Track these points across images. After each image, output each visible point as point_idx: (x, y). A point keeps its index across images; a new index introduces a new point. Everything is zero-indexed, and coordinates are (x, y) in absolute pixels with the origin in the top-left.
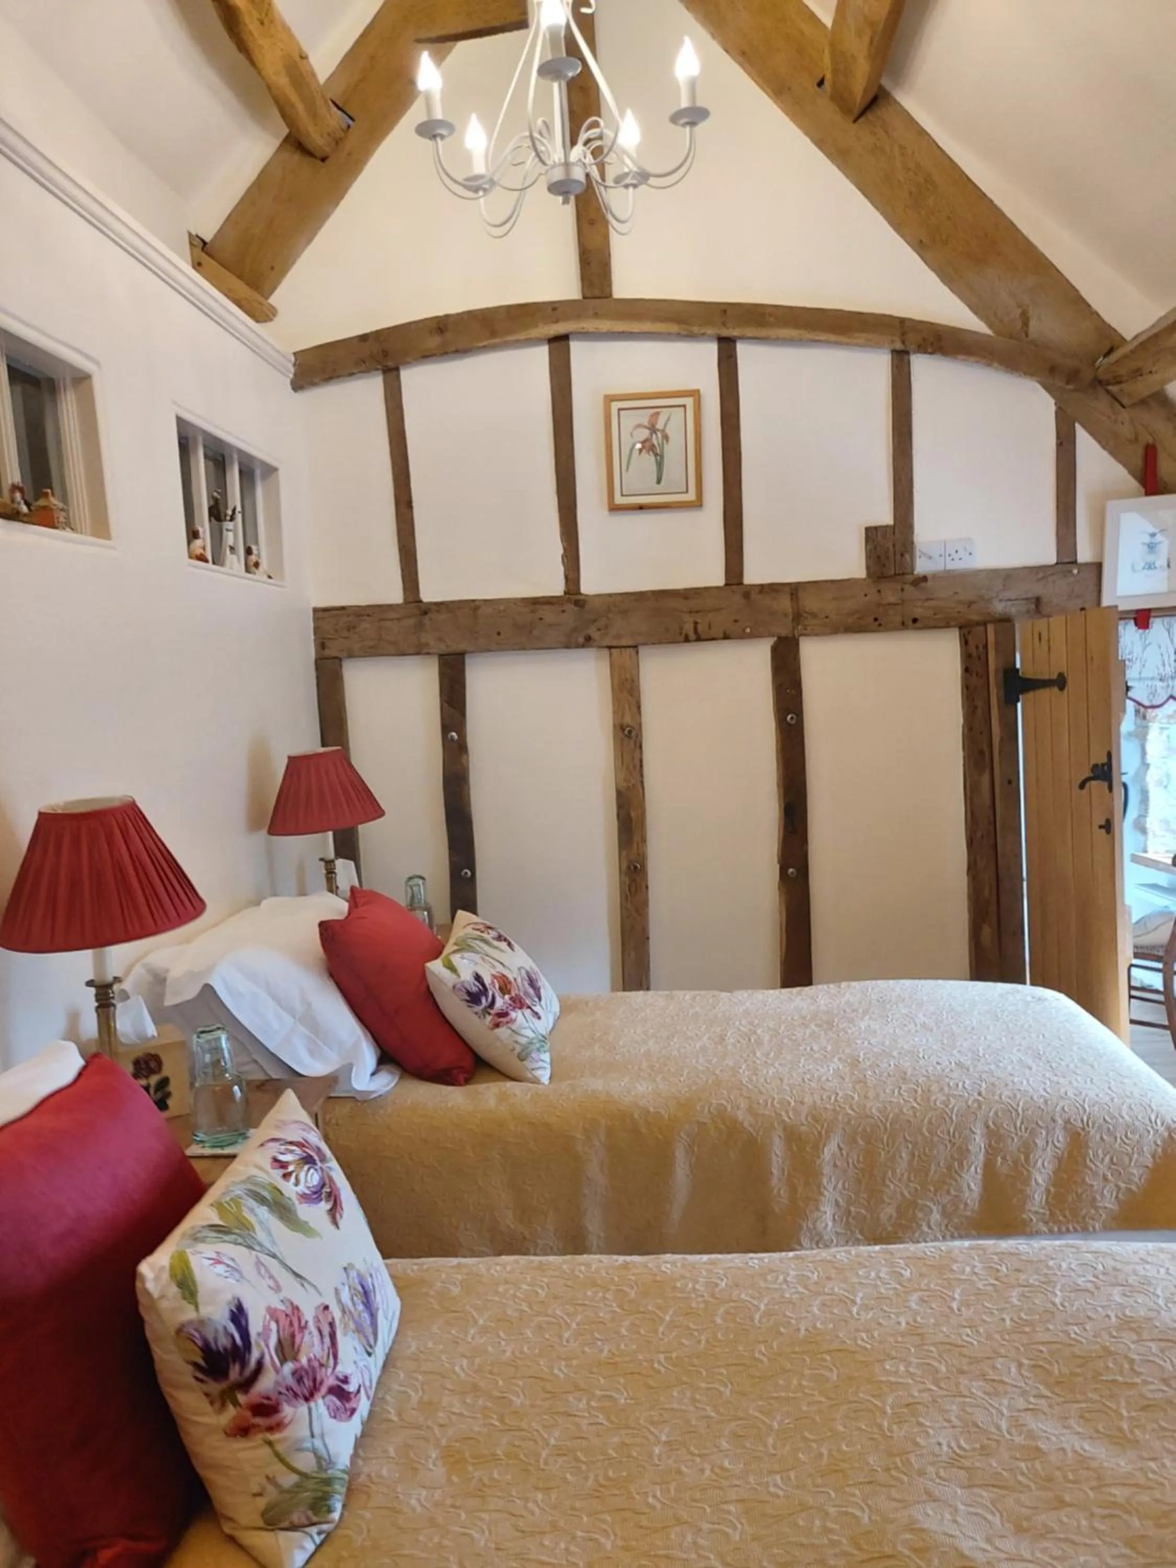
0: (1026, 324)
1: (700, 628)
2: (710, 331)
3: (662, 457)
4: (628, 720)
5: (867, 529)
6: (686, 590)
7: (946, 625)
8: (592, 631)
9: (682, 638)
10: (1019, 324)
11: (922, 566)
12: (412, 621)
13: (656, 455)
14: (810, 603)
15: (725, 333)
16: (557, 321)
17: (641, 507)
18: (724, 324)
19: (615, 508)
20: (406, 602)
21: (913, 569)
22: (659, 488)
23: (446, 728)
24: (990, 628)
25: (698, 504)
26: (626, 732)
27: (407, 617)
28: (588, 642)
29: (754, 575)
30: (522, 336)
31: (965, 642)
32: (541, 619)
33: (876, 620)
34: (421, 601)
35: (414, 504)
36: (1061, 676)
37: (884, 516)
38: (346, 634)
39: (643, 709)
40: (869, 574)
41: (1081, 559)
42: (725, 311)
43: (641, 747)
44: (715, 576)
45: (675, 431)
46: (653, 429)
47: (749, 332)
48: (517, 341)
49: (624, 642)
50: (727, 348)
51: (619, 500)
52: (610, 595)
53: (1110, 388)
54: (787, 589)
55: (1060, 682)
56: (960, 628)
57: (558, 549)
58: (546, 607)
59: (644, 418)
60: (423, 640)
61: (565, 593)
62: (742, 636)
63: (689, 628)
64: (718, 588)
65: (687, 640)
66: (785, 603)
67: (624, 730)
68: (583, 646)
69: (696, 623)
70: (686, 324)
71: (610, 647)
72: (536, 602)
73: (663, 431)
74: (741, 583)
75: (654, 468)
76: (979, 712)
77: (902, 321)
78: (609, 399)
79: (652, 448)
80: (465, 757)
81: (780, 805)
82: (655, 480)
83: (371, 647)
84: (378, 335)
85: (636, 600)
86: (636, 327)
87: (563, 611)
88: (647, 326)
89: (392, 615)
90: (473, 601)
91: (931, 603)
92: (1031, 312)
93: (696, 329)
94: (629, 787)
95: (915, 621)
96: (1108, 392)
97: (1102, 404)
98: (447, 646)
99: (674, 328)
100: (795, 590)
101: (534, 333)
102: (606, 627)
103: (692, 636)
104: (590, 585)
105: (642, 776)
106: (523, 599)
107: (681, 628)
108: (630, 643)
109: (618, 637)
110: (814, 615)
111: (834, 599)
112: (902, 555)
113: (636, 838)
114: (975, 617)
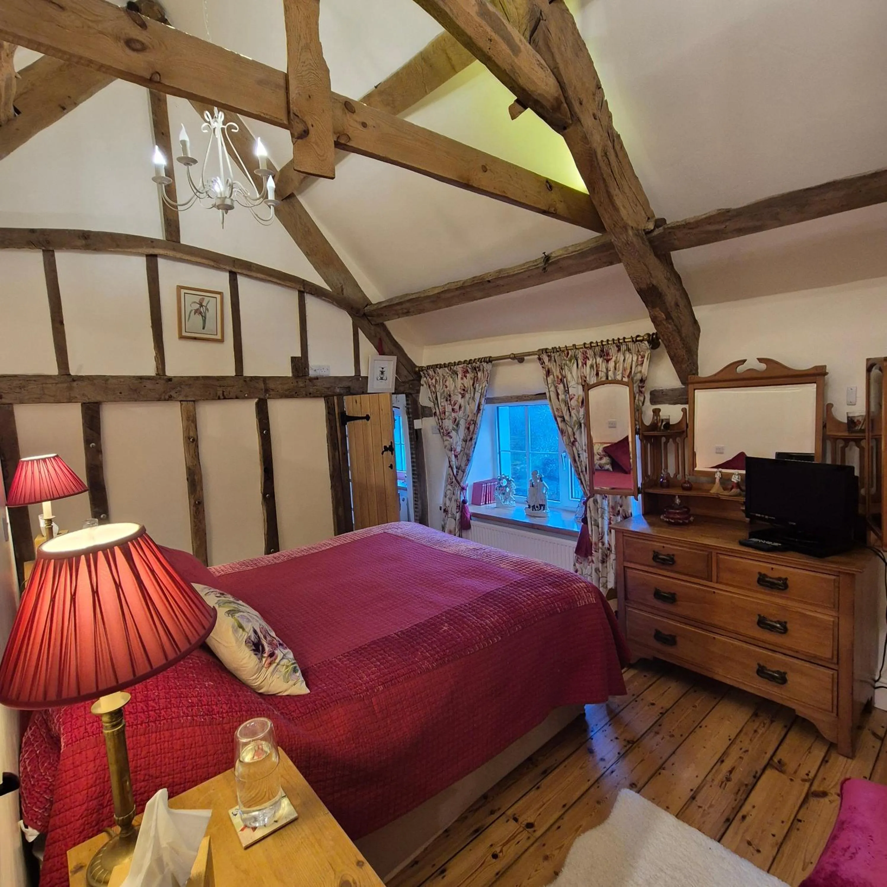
0: (342, 290)
1: (225, 394)
2: (228, 268)
3: (205, 318)
4: (192, 434)
5: (292, 358)
6: (218, 377)
7: (321, 397)
8: (173, 393)
9: (217, 398)
10: (340, 290)
11: (312, 373)
12: (65, 385)
13: (202, 316)
14: (271, 385)
15: (234, 270)
16: (154, 247)
17: (195, 339)
18: (234, 266)
19: (182, 337)
20: (61, 375)
21: (309, 374)
22: (203, 331)
23: (87, 442)
24: (335, 397)
25: (222, 341)
26: (191, 440)
27: (62, 383)
28: (170, 398)
29: (248, 372)
30: (134, 251)
31: (327, 402)
32: (145, 386)
33: (296, 393)
34: (70, 375)
35: (64, 322)
36: (368, 416)
37: (298, 354)
38: (18, 390)
39: (198, 429)
40: (293, 375)
41: (362, 375)
42: (234, 261)
43: (198, 447)
44: (230, 371)
45: (211, 307)
46: (201, 306)
47: (245, 272)
48: (131, 252)
49: (189, 399)
50: (233, 277)
51: (184, 334)
52: (182, 377)
53: (369, 318)
54: (262, 379)
55: (367, 418)
56: (325, 397)
57: (153, 353)
58: (149, 381)
59: (197, 299)
60: (72, 395)
61: (157, 375)
62: (245, 398)
63: (220, 393)
64: (232, 377)
65: (219, 398)
66: (262, 385)
67: (190, 439)
68: (168, 400)
69: (223, 392)
70: (217, 262)
71: (181, 401)
72: (141, 378)
73: (206, 307)
74: (242, 375)
75: (201, 322)
76: (333, 428)
77: (304, 280)
78: (180, 288)
79: (200, 313)
80: (100, 456)
81: (261, 469)
82: (202, 328)
83: (36, 398)
84: (43, 232)
85: (195, 380)
86: (193, 259)
87: (157, 383)
88: (199, 260)
89: (51, 381)
90: (105, 376)
91: (315, 387)
92: (344, 287)
93: (222, 266)
94: (193, 465)
95: (310, 394)
96: (368, 319)
97: (365, 322)
98: (89, 399)
99: (212, 263)
100: (265, 379)
101: (140, 250)
102: (180, 391)
103: (222, 397)
104: (170, 372)
105: (199, 460)
106: (134, 377)
107: (216, 393)
108: (193, 399)
109: (186, 396)
110: (273, 390)
111: (281, 384)
112: (305, 369)
113: (198, 488)
114: (330, 393)
